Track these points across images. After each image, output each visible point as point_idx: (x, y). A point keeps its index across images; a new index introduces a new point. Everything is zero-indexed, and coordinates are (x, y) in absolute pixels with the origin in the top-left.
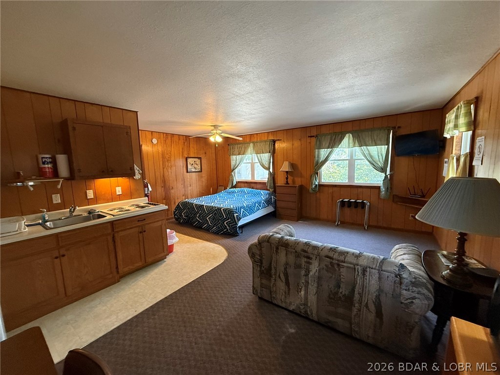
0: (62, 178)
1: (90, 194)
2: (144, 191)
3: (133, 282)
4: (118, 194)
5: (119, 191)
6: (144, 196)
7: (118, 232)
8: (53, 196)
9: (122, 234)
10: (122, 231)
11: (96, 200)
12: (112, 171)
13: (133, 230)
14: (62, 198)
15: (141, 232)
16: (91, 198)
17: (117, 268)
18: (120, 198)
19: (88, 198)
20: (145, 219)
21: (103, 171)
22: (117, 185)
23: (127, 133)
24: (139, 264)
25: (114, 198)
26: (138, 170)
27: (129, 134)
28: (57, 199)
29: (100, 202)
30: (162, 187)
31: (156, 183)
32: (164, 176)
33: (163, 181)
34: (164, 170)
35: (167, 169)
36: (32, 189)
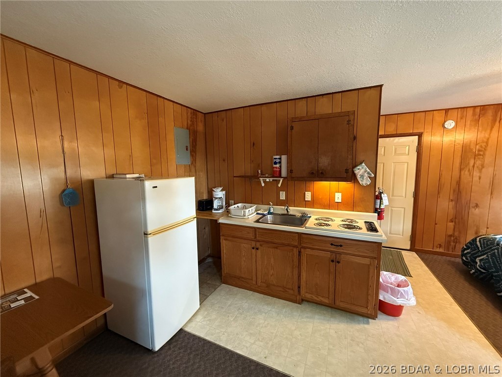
0: (282, 178)
1: (308, 196)
2: (375, 204)
3: (307, 317)
4: (337, 200)
5: (338, 197)
6: (373, 210)
7: (305, 248)
8: (281, 192)
9: (309, 251)
10: (310, 248)
11: (312, 204)
12: (322, 173)
13: (322, 254)
14: (287, 196)
15: (333, 261)
16: (308, 200)
17: (299, 287)
18: (337, 206)
19: (306, 200)
20: (341, 246)
21: (312, 173)
22: (337, 190)
23: (349, 121)
24: (326, 301)
25: (331, 205)
26: (368, 173)
27: (352, 123)
28: (283, 196)
29: (316, 206)
30: (452, 200)
31: (438, 193)
32: (459, 183)
33: (454, 191)
34: (463, 173)
35: (469, 170)
36: (263, 185)
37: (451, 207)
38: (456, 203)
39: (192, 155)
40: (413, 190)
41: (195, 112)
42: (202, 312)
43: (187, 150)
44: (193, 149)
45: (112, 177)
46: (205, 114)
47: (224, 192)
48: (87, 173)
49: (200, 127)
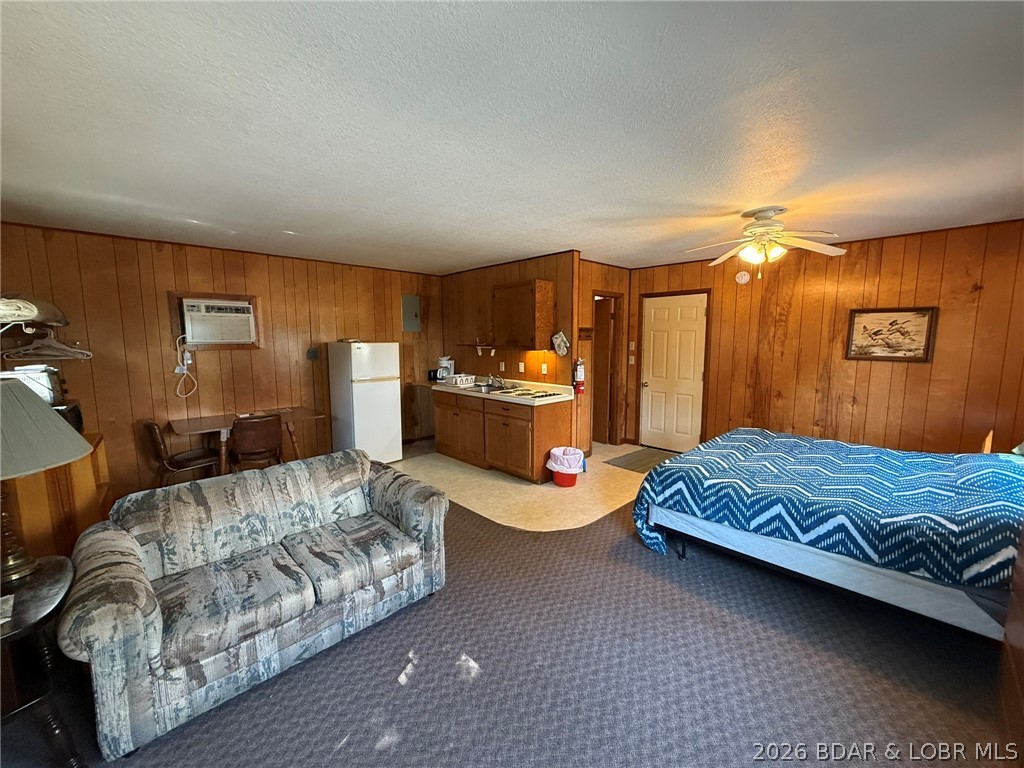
1: (522, 368)
4: (543, 372)
5: (544, 369)
6: (570, 383)
8: (501, 363)
9: (490, 416)
10: (490, 413)
11: (525, 375)
15: (504, 425)
16: (522, 372)
18: (544, 378)
19: (520, 371)
20: (509, 410)
22: (544, 360)
24: (501, 465)
25: (540, 377)
26: (565, 343)
28: (502, 367)
30: (749, 386)
31: (733, 375)
32: (756, 360)
33: (752, 372)
34: (761, 346)
35: (769, 343)
36: (480, 354)
37: (748, 395)
38: (754, 391)
39: (422, 321)
40: (703, 370)
41: (427, 277)
42: (402, 462)
43: (416, 316)
44: (424, 316)
45: (341, 341)
46: (442, 276)
47: (452, 362)
48: (324, 338)
49: (435, 291)
